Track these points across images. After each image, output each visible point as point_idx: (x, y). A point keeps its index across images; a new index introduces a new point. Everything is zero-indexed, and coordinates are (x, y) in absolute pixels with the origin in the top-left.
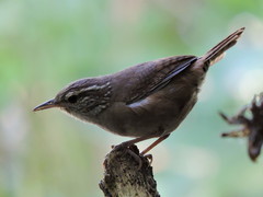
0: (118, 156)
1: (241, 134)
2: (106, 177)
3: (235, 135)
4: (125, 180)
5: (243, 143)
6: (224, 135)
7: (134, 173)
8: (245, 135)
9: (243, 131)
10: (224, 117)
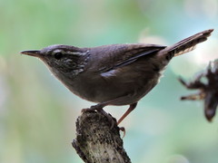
0: (88, 118)
1: (198, 97)
2: (78, 137)
3: (192, 98)
4: (95, 139)
5: (200, 105)
6: (183, 98)
7: (103, 133)
8: (201, 98)
9: (200, 94)
10: (183, 82)
